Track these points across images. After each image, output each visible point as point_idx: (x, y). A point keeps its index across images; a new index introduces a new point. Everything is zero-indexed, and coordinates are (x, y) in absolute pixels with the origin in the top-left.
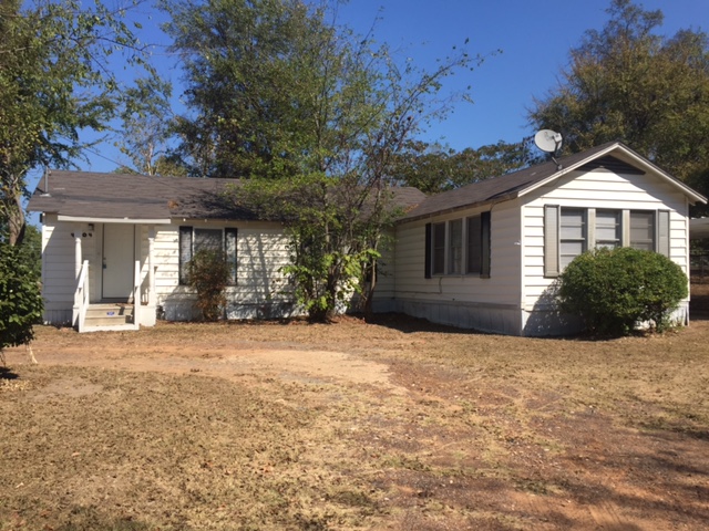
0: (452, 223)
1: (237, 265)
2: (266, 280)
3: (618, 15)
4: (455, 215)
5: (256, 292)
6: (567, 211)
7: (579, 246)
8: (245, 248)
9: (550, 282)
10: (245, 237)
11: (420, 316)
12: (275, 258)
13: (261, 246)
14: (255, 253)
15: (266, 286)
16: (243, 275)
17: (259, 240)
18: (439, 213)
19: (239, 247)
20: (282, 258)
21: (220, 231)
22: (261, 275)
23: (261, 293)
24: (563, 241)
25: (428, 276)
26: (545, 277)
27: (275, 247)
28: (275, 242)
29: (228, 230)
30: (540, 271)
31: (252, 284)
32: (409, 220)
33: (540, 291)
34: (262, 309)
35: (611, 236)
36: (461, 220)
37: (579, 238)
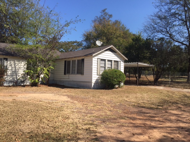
0: (72, 61)
1: (7, 69)
2: (16, 74)
3: (103, 14)
4: (74, 59)
5: (13, 78)
6: (102, 60)
7: (104, 68)
8: (10, 64)
9: (98, 76)
10: (10, 61)
11: (62, 84)
12: (19, 68)
13: (15, 64)
14: (13, 66)
15: (16, 76)
16: (9, 72)
17: (14, 62)
18: (69, 58)
19: (8, 64)
20: (22, 68)
21: (2, 59)
22: (15, 72)
23: (15, 78)
24: (101, 67)
25: (65, 74)
26: (97, 75)
27: (19, 64)
28: (19, 63)
29: (4, 59)
30: (96, 74)
31: (12, 75)
32: (60, 59)
33: (96, 78)
34: (15, 83)
35: (110, 66)
36: (75, 60)
37: (104, 66)
